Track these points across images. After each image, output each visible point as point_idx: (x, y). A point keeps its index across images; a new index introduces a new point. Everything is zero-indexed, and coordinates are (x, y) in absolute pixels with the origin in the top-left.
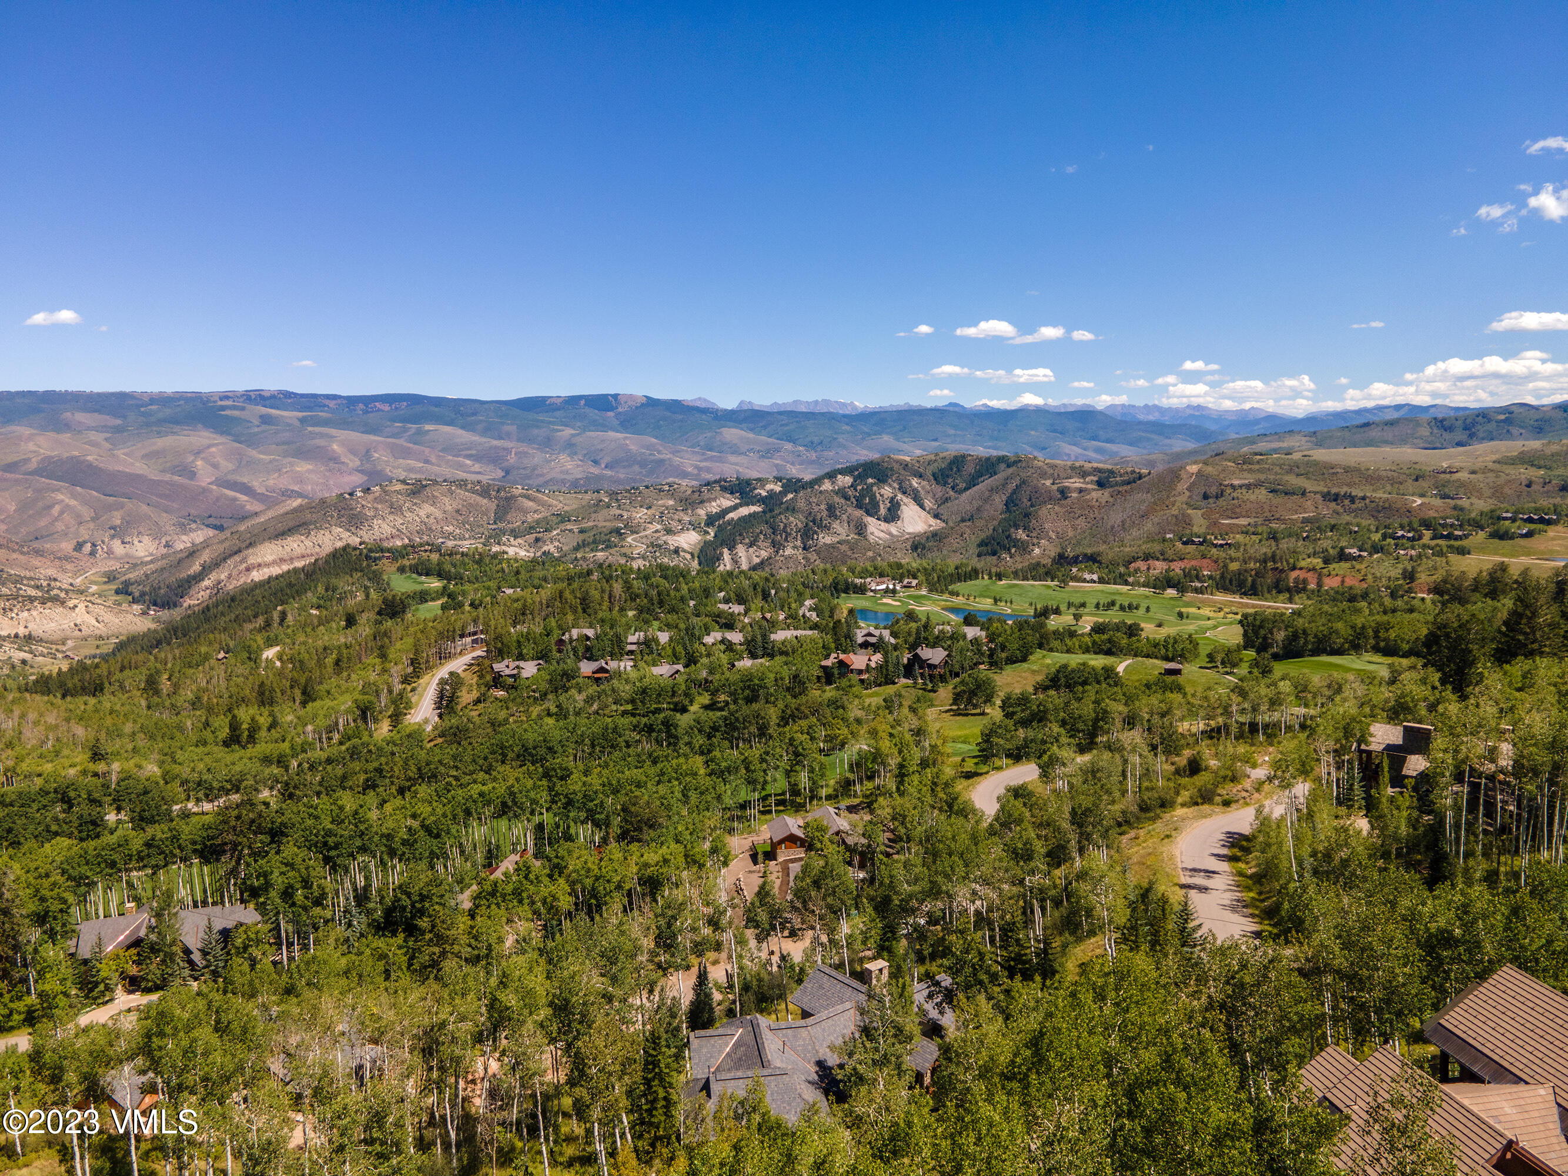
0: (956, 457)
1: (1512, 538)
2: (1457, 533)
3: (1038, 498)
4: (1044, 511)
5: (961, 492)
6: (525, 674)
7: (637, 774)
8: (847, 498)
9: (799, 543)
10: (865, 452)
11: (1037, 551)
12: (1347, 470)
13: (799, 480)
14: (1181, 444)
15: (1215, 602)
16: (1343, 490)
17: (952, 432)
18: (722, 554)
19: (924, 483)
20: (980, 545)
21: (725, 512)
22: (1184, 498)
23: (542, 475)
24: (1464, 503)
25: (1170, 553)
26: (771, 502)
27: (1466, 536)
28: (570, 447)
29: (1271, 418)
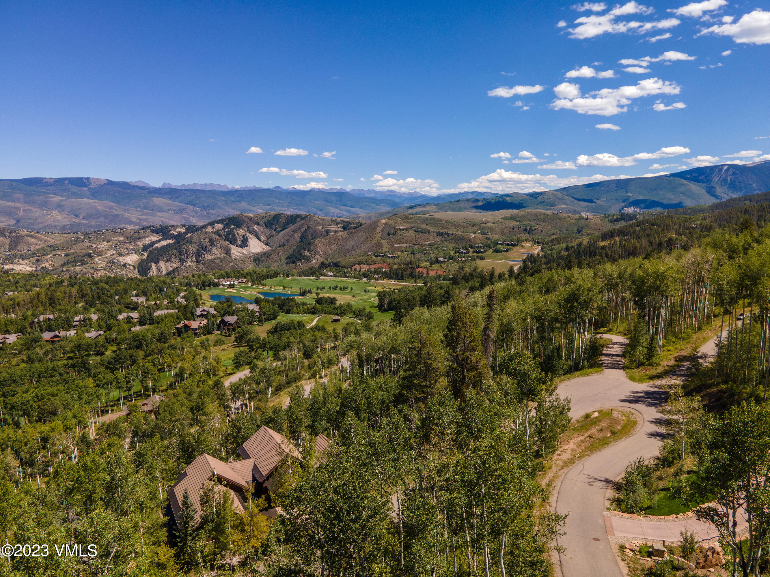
0: (276, 215)
1: (501, 252)
2: (482, 250)
3: (316, 235)
4: (317, 241)
5: (279, 232)
6: (8, 341)
7: (54, 390)
8: (220, 236)
9: (194, 259)
10: (233, 211)
11: (314, 261)
12: (447, 222)
13: (194, 226)
14: (384, 209)
15: (383, 284)
16: (444, 231)
17: (277, 201)
18: (151, 266)
19: (260, 228)
20: (287, 259)
21: (153, 243)
22: (379, 235)
23: (42, 223)
24: (490, 236)
25: (370, 261)
26: (179, 238)
27: (485, 252)
28: (59, 207)
29: (423, 196)
